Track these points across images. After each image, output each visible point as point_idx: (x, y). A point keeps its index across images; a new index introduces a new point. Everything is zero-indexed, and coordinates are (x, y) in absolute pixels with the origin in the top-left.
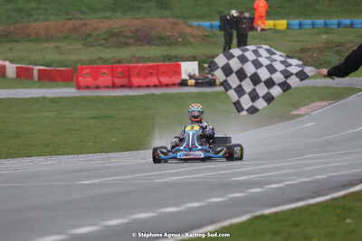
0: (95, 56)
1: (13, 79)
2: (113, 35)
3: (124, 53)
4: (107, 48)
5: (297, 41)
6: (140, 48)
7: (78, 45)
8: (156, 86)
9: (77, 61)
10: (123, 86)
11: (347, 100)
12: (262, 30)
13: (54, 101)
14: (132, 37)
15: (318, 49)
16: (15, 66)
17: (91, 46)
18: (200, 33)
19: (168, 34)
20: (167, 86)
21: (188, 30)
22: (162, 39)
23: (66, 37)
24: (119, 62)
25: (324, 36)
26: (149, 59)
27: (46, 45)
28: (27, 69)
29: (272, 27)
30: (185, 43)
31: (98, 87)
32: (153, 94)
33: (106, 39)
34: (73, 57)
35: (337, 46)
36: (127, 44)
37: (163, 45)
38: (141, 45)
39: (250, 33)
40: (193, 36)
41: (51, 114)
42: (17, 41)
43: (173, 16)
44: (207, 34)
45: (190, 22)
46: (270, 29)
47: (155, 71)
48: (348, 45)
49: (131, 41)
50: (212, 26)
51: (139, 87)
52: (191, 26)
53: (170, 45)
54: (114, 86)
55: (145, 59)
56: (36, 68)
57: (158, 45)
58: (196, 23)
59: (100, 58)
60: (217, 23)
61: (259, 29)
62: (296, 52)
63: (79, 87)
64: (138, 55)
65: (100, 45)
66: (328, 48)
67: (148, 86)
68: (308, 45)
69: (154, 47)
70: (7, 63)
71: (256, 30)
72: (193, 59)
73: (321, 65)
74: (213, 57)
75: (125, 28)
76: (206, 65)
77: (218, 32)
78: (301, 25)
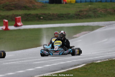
2: (6, 6)
3: (10, 13)
4: (4, 11)
5: (79, 8)
14: (14, 7)
15: (86, 11)
18: (41, 5)
19: (28, 5)
21: (36, 4)
25: (90, 6)
29: (70, 2)
30: (35, 9)
33: (3, 8)
35: (94, 9)
36: (12, 10)
37: (26, 9)
40: (38, 6)
44: (43, 5)
46: (69, 3)
48: (98, 9)
50: (46, 2)
52: (37, 2)
53: (29, 10)
57: (24, 10)
60: (48, 1)
61: (64, 3)
62: (78, 12)
64: (15, 14)
65: (1, 10)
66: (90, 10)
68: (82, 9)
69: (22, 11)
71: (63, 3)
72: (37, 15)
73: (87, 17)
74: (45, 14)
75: (11, 3)
76: (42, 18)
77: (48, 5)
78: (81, 2)
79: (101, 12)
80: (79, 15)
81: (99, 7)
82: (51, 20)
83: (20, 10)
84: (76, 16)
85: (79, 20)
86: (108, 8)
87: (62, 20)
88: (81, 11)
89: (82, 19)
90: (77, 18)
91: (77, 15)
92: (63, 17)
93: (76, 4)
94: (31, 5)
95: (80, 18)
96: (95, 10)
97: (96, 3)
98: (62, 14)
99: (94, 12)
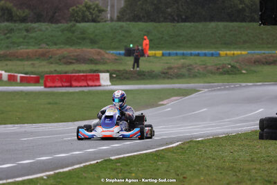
0: (52, 70)
1: (6, 82)
2: (64, 58)
3: (69, 68)
4: (60, 65)
5: (167, 63)
6: (79, 65)
7: (44, 63)
8: (85, 86)
9: (42, 72)
10: (66, 86)
11: (191, 96)
12: (148, 56)
13: (28, 93)
14: (74, 59)
15: (179, 68)
16: (7, 74)
17: (52, 63)
18: (113, 58)
19: (95, 58)
20: (92, 86)
21: (106, 56)
22: (91, 60)
23: (38, 59)
24: (66, 73)
25: (182, 61)
26: (83, 72)
27: (26, 63)
28: (14, 76)
29: (154, 55)
30: (104, 63)
31: (55, 87)
32: (83, 91)
33: (60, 60)
34: (41, 70)
36: (71, 63)
37: (92, 63)
38: (80, 63)
39: (141, 58)
40: (109, 59)
41: (25, 101)
42: (10, 60)
43: (99, 48)
44: (117, 58)
45: (108, 52)
46: (152, 56)
47: (85, 78)
48: (194, 66)
49: (74, 61)
50: (120, 54)
51: (77, 86)
52: (107, 53)
53: (96, 64)
54: (63, 86)
55: (80, 72)
56: (19, 75)
57: (88, 64)
58: (112, 52)
59: (55, 71)
60: (122, 52)
62: (165, 69)
63: (46, 86)
64: (76, 69)
65: (57, 63)
67: (81, 86)
68: (172, 65)
70: (3, 72)
72: (107, 71)
73: (179, 76)
74: (119, 71)
75: (71, 54)
76: (114, 76)
77: (123, 57)
78: (169, 54)
79: (198, 70)
80: (167, 73)
81: (196, 63)
82: (128, 79)
83: (83, 65)
84: (163, 75)
85: (166, 81)
86: (208, 64)
87: (143, 79)
88: (170, 68)
89: (171, 78)
90: (164, 78)
91: (164, 73)
92: (144, 75)
93: (163, 58)
94: (99, 57)
95: (168, 78)
96: (190, 67)
97: (192, 57)
98: (143, 72)
99: (189, 70)
